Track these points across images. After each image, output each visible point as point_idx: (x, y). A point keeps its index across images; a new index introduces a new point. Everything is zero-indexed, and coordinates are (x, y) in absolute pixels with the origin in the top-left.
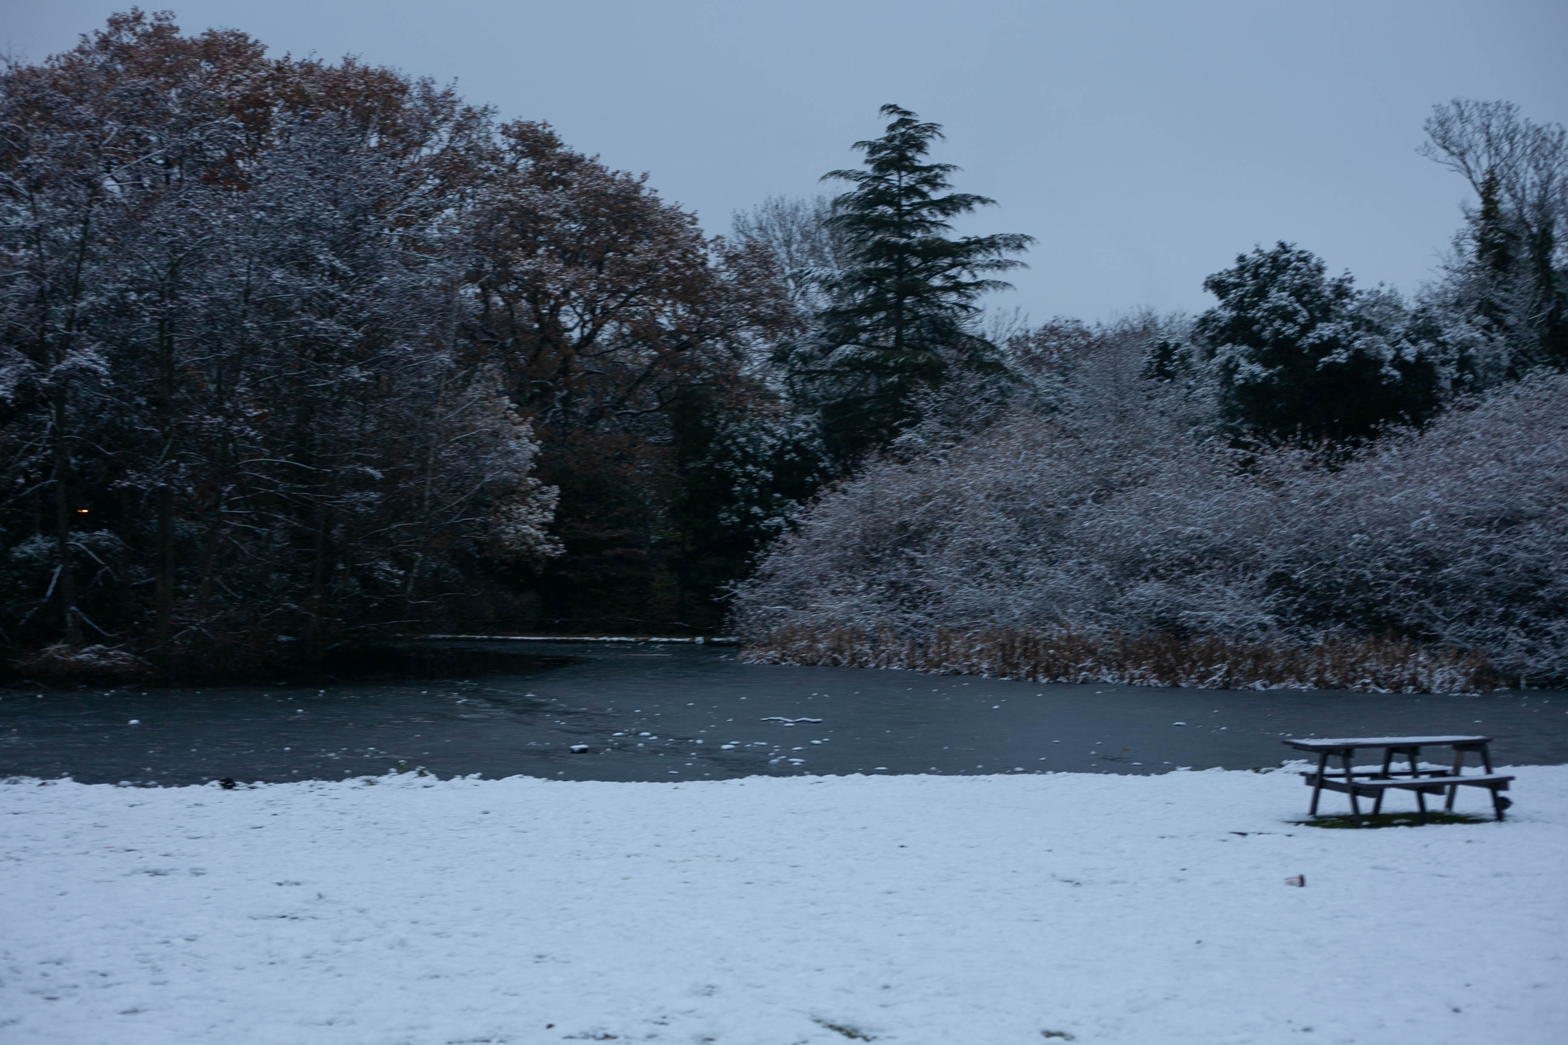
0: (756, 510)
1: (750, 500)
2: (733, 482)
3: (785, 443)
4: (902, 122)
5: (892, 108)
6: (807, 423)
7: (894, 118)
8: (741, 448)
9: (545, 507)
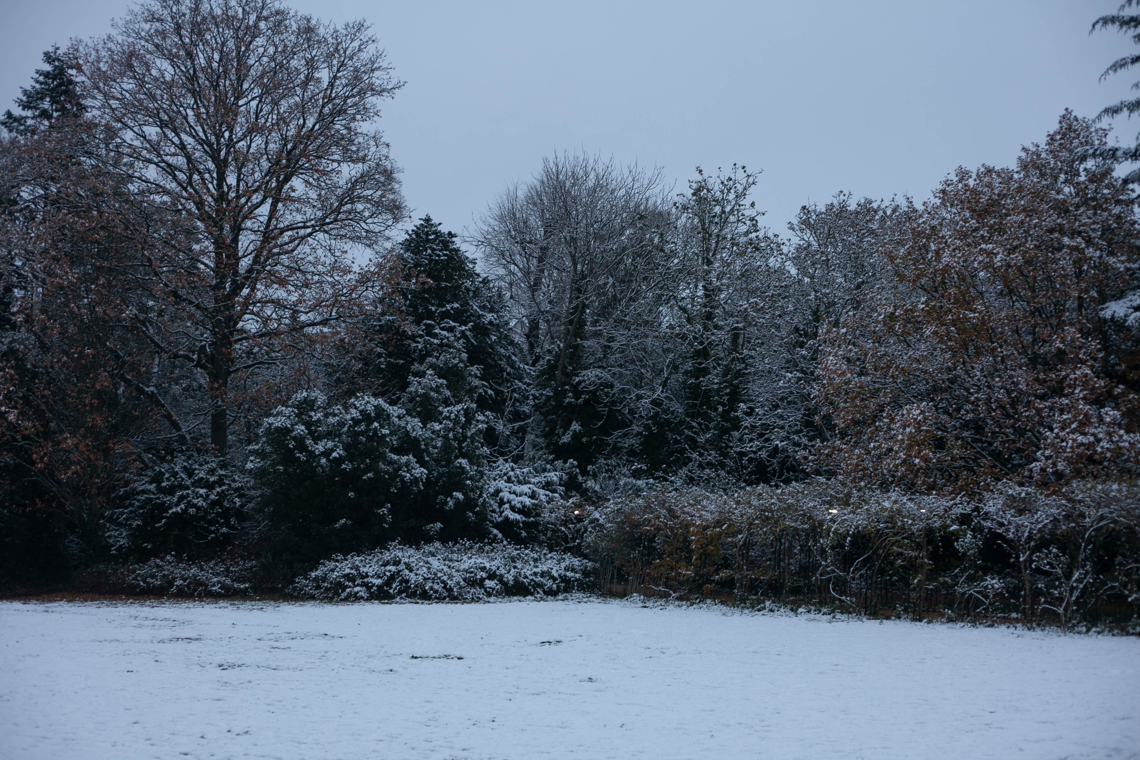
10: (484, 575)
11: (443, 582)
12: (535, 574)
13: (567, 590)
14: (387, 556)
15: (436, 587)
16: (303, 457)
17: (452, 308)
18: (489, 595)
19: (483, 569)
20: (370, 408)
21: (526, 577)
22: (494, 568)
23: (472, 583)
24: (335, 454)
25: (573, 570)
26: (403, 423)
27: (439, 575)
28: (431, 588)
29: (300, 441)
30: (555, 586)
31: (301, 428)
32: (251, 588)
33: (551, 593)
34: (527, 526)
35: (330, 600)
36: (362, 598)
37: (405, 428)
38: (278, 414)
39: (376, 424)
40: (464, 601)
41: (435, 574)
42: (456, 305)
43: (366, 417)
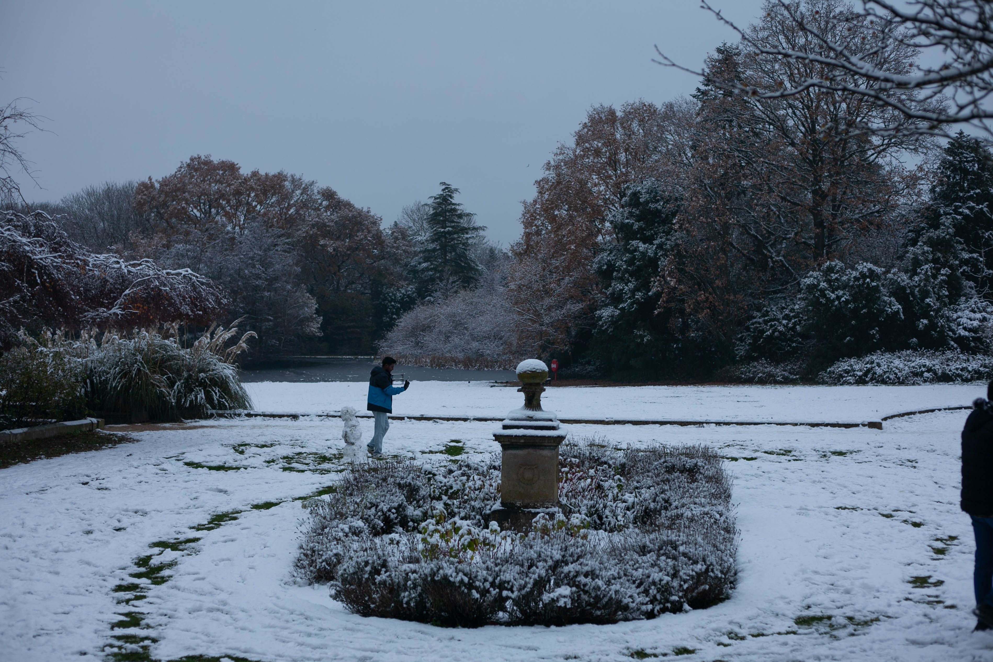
0: (394, 316)
1: (393, 313)
2: (388, 308)
3: (404, 295)
4: (447, 188)
5: (444, 184)
6: (412, 288)
7: (444, 187)
8: (390, 297)
9: (318, 323)
10: (923, 369)
11: (896, 374)
12: (957, 369)
13: (978, 379)
14: (867, 359)
15: (891, 376)
16: (823, 301)
17: (975, 193)
18: (925, 381)
19: (924, 366)
20: (865, 270)
21: (950, 371)
22: (931, 365)
23: (916, 374)
24: (843, 299)
25: (985, 367)
26: (895, 278)
27: (894, 369)
28: (888, 377)
29: (822, 291)
30: (969, 376)
31: (823, 285)
32: (799, 378)
33: (966, 381)
34: (975, 339)
35: (835, 384)
36: (851, 383)
37: (897, 280)
38: (811, 276)
39: (868, 280)
40: (907, 385)
41: (891, 369)
42: (978, 191)
43: (863, 276)
